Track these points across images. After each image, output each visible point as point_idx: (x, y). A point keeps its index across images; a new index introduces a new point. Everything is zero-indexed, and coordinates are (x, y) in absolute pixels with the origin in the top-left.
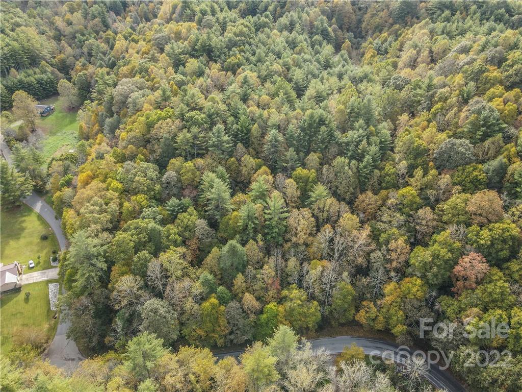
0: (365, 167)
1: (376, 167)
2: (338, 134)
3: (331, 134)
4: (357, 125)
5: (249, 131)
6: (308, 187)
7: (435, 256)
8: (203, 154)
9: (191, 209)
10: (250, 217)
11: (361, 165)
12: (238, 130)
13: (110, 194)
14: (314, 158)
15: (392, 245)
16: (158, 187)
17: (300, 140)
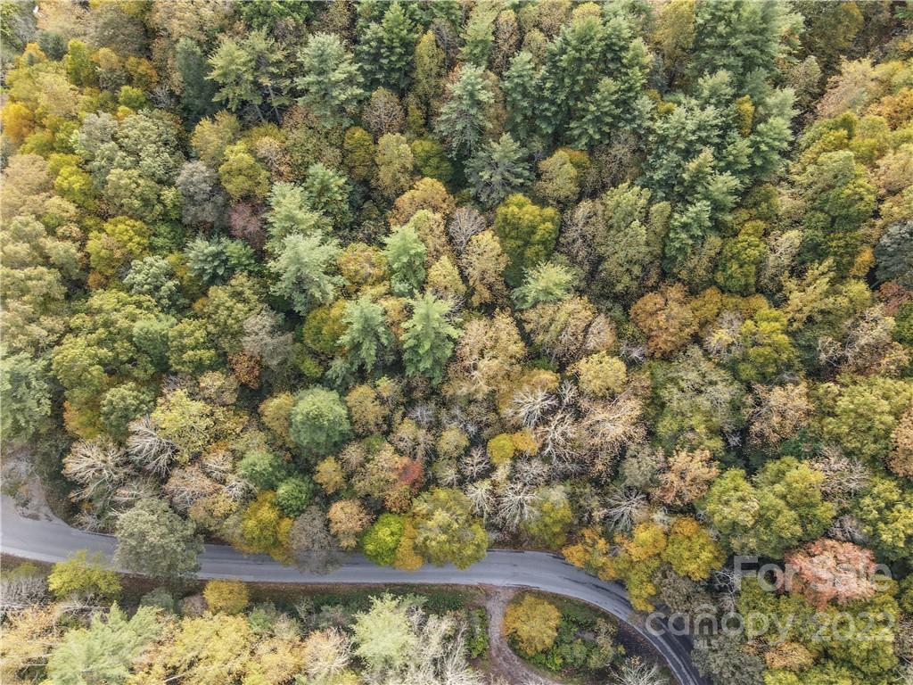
0: (685, 226)
1: (718, 226)
2: (644, 103)
3: (624, 103)
4: (707, 83)
5: (409, 46)
6: (529, 252)
7: (763, 519)
8: (283, 109)
9: (240, 280)
10: (368, 329)
11: (679, 219)
12: (380, 40)
13: (56, 205)
14: (561, 167)
15: (681, 459)
16: (169, 194)
17: (541, 99)
